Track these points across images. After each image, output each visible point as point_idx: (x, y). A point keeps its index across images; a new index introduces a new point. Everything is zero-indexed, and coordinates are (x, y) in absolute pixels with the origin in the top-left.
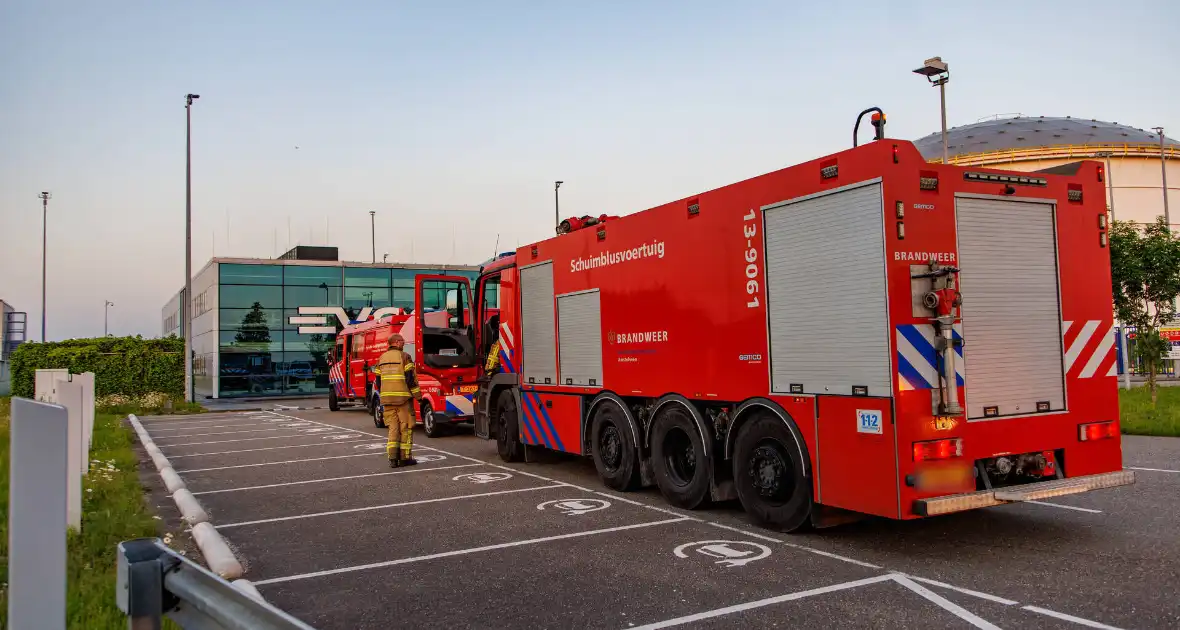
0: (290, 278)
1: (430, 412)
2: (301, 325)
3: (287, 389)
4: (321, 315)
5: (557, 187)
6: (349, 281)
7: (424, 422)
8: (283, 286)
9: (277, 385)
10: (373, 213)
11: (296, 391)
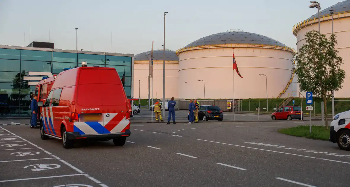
0: (24, 56)
1: (65, 132)
2: (30, 81)
3: (21, 113)
4: (40, 76)
5: (165, 15)
6: (55, 59)
7: (62, 138)
8: (21, 60)
9: (17, 111)
10: (77, 29)
11: (27, 114)
